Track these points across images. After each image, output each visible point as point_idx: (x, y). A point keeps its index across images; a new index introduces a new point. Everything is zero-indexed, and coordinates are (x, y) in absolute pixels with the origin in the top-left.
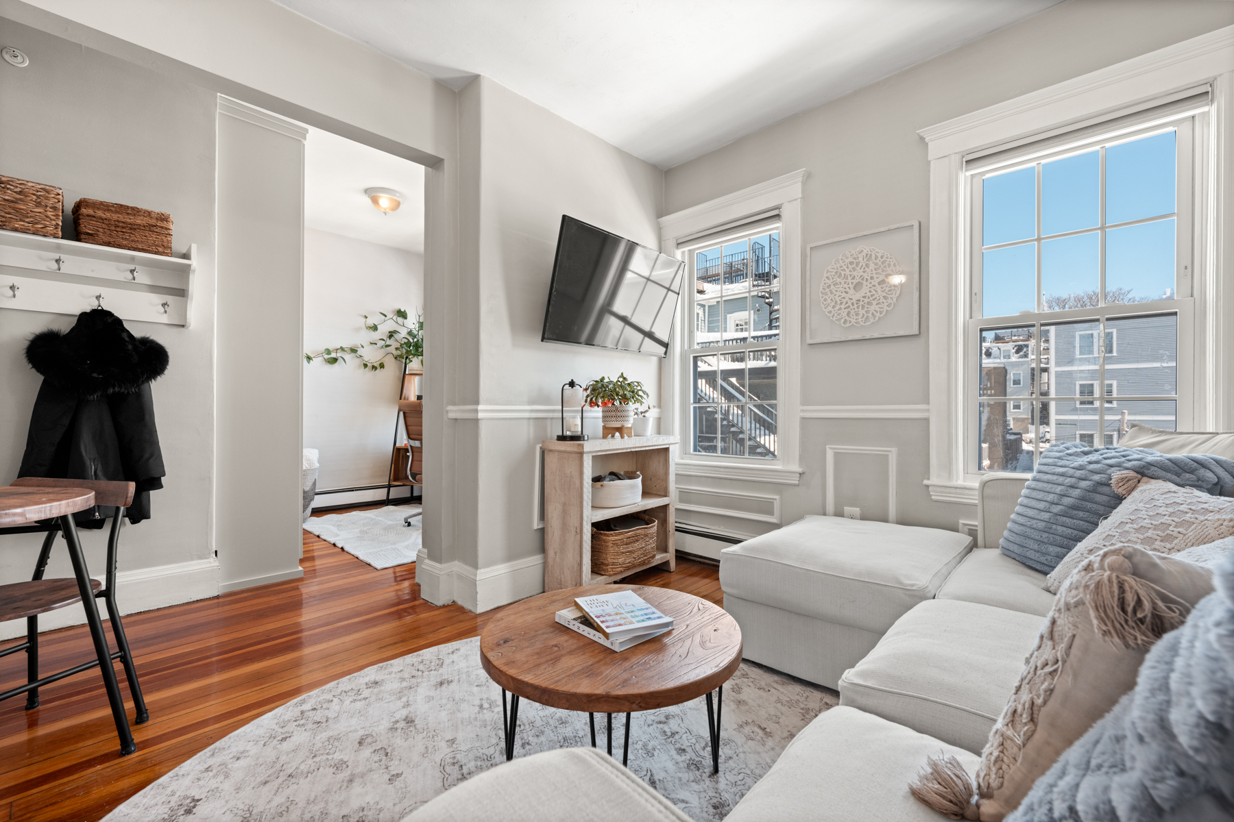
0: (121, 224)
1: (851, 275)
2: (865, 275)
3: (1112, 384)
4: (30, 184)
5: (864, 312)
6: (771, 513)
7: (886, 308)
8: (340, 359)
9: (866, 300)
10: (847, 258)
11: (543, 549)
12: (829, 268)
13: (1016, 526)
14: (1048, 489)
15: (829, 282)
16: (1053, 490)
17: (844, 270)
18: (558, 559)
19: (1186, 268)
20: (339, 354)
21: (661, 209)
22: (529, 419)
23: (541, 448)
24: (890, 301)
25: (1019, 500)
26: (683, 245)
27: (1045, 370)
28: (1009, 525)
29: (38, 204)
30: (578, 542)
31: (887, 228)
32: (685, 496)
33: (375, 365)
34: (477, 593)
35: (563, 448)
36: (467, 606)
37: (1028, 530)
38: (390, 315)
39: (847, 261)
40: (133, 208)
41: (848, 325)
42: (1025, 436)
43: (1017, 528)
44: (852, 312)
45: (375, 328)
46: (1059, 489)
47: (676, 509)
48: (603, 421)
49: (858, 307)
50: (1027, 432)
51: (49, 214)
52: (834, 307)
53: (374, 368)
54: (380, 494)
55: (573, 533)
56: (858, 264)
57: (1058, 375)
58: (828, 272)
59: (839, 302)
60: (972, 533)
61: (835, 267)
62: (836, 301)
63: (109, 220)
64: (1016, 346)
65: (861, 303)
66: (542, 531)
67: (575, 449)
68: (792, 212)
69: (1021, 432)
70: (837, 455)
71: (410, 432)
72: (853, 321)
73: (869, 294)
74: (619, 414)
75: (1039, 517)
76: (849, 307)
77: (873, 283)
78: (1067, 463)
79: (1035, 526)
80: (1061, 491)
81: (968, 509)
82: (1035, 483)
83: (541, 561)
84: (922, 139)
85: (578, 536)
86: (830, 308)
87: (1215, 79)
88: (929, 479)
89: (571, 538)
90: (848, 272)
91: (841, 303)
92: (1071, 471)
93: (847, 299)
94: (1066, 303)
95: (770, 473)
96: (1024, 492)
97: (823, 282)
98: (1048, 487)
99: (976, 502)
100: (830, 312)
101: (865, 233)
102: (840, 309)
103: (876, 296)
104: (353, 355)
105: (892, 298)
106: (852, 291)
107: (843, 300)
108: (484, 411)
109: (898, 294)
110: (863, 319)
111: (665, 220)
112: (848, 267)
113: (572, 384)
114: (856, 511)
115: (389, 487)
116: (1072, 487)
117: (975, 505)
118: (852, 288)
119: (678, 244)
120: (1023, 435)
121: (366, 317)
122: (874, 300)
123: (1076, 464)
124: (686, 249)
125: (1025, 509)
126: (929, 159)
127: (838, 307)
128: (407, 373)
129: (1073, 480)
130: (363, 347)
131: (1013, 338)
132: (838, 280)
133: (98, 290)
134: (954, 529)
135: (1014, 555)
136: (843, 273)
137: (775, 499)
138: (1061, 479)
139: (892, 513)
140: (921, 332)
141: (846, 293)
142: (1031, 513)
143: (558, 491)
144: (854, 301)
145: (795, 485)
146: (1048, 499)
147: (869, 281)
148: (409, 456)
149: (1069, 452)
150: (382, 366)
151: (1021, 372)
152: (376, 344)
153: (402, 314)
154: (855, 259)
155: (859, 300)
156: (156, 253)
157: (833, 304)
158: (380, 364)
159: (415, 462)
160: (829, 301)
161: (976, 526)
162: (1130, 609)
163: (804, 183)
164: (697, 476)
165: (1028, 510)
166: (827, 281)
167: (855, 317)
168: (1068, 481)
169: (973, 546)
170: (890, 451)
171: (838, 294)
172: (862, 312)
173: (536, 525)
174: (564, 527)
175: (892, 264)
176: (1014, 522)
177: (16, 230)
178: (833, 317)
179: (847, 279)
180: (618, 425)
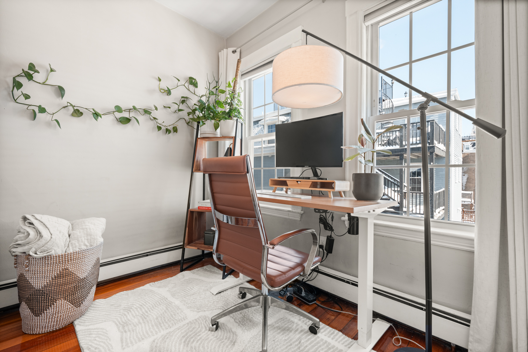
8: (133, 119)
20: (132, 114)
33: (169, 128)
38: (182, 82)
45: (169, 92)
53: (168, 131)
54: (175, 256)
64: (472, 143)
71: (217, 201)
104: (147, 116)
115: (182, 247)
121: (160, 80)
128: (199, 137)
130: (156, 109)
131: (470, 139)
148: (214, 232)
150: (175, 130)
152: (170, 108)
153: (192, 82)
158: (174, 128)
159: (222, 241)
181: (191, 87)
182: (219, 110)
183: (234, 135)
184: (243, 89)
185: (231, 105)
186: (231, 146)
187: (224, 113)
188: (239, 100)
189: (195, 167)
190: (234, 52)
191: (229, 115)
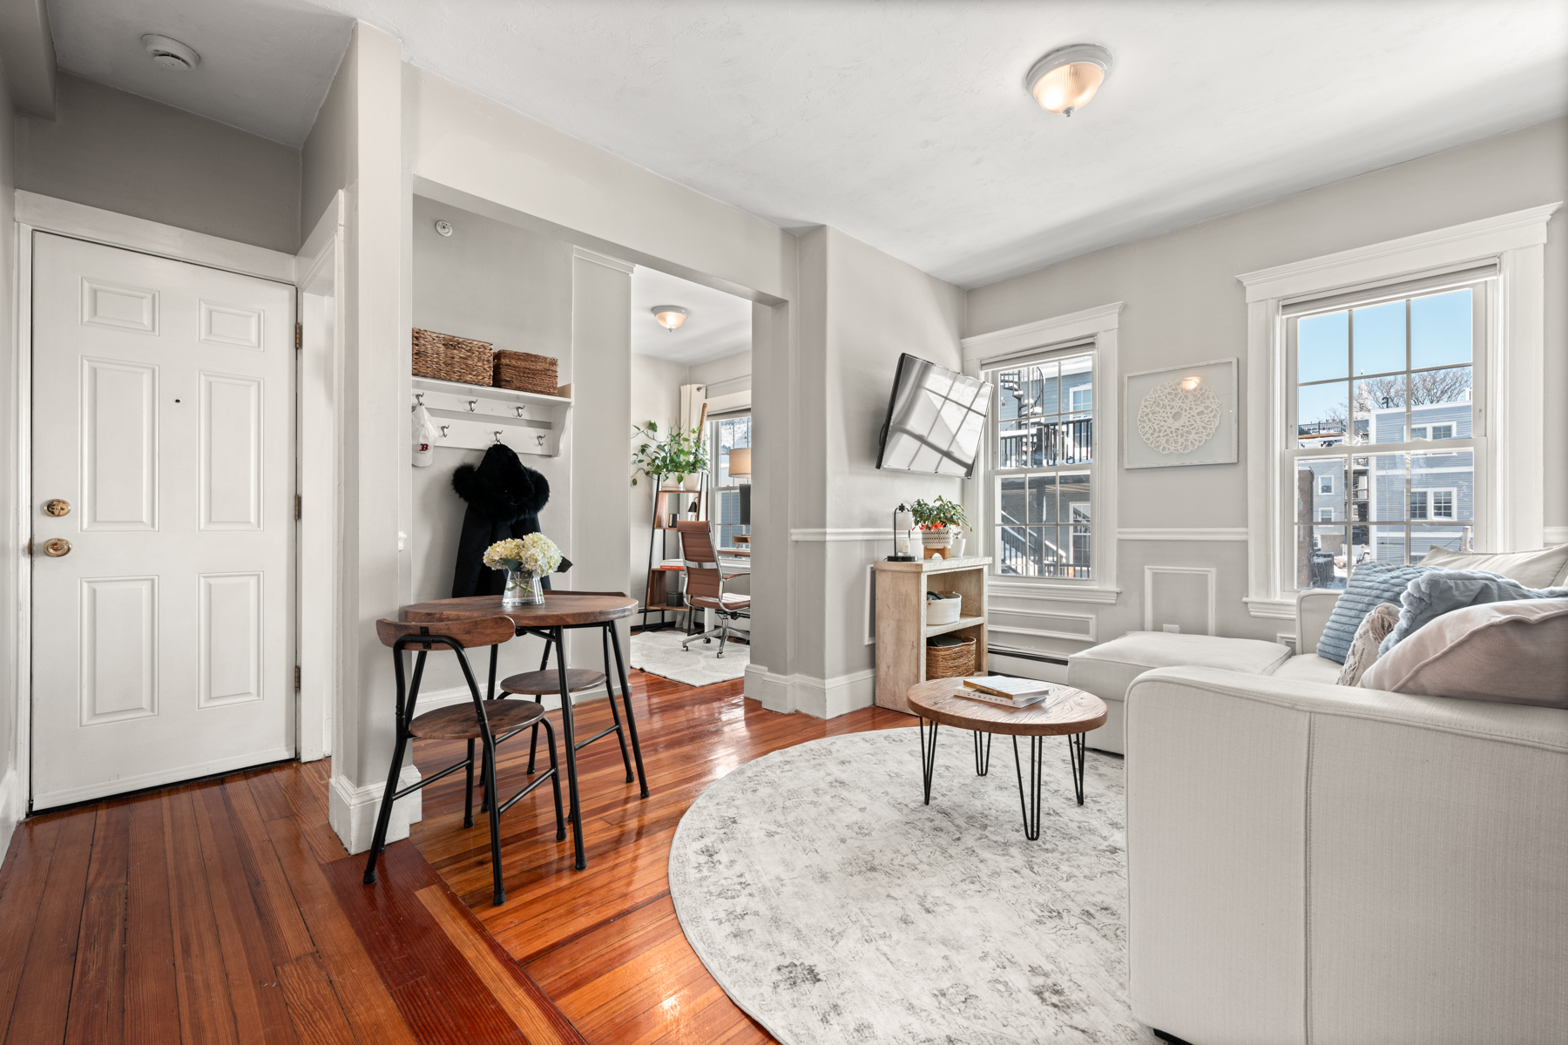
0: (527, 371)
1: (1169, 405)
2: (1184, 405)
3: (1450, 492)
4: (475, 343)
5: (1183, 440)
6: (1087, 632)
7: (1205, 437)
9: (1185, 429)
10: (1166, 389)
11: (873, 663)
12: (1147, 397)
13: (1332, 631)
14: (1358, 600)
15: (1147, 411)
16: (1362, 601)
17: (1163, 400)
18: (891, 672)
19: (1480, 411)
21: (964, 331)
22: (862, 541)
23: (872, 568)
24: (1208, 431)
25: (1334, 611)
26: (987, 366)
27: (1364, 473)
28: (1325, 631)
29: (480, 359)
30: (915, 656)
31: (1205, 363)
32: (995, 617)
34: (826, 701)
35: (899, 569)
36: (814, 713)
37: (1341, 633)
38: (642, 428)
39: (1166, 392)
40: (535, 356)
41: (1167, 452)
42: (1337, 559)
43: (1332, 633)
44: (1171, 440)
46: (1366, 599)
47: (989, 631)
48: (923, 543)
49: (1177, 436)
50: (1340, 553)
51: (486, 366)
52: (1152, 434)
55: (909, 647)
56: (1176, 395)
57: (1380, 480)
58: (1146, 400)
59: (1157, 430)
60: (1291, 643)
61: (1153, 396)
62: (1155, 429)
63: (520, 368)
64: (1325, 442)
65: (1180, 432)
66: (873, 648)
67: (913, 569)
68: (1108, 342)
69: (1333, 553)
70: (1155, 575)
71: (687, 553)
72: (1172, 449)
73: (1188, 424)
74: (941, 536)
75: (1350, 623)
76: (1168, 435)
77: (1192, 414)
78: (1374, 578)
79: (1347, 630)
80: (1369, 600)
81: (1286, 623)
82: (1347, 595)
83: (871, 676)
84: (1240, 282)
85: (915, 650)
86: (1148, 436)
87: (1502, 254)
88: (1247, 596)
89: (907, 653)
90: (1166, 402)
91: (1160, 431)
92: (1377, 585)
93: (1166, 427)
94: (1392, 386)
95: (1086, 593)
96: (1338, 603)
97: (1140, 412)
98: (1358, 598)
99: (1294, 617)
100: (1148, 439)
101: (1184, 366)
102: (1159, 436)
103: (1195, 425)
105: (1211, 429)
106: (1171, 420)
107: (1162, 428)
108: (832, 533)
109: (1217, 425)
110: (1183, 447)
111: (969, 341)
112: (1166, 397)
113: (902, 508)
114: (1176, 627)
116: (1377, 597)
117: (1294, 620)
118: (1171, 418)
119: (982, 365)
120: (1335, 557)
122: (1193, 429)
123: (1381, 579)
124: (990, 370)
125: (1339, 617)
126: (1247, 301)
127: (1156, 434)
128: (660, 490)
129: (1378, 592)
131: (1322, 432)
132: (1157, 409)
133: (498, 427)
134: (1273, 640)
135: (1329, 656)
136: (1161, 402)
137: (1091, 618)
138: (1368, 591)
139: (1212, 624)
140: (1240, 461)
141: (1165, 421)
142: (1344, 619)
143: (892, 609)
144: (1173, 429)
145: (1112, 604)
146: (1358, 608)
147: (1188, 411)
149: (1375, 569)
150: (634, 482)
151: (1333, 476)
153: (652, 426)
154: (1173, 390)
155: (1178, 429)
156: (549, 394)
157: (1151, 431)
158: (632, 479)
160: (1147, 428)
161: (1294, 639)
162: (1386, 628)
163: (1120, 315)
164: (1004, 597)
165: (1342, 617)
166: (1145, 409)
167: (1174, 445)
168: (1374, 592)
169: (1292, 653)
170: (1209, 571)
171: (1157, 422)
172: (1180, 440)
173: (867, 641)
174: (899, 642)
175: (1211, 396)
176: (1330, 628)
177: (466, 382)
178: (1151, 443)
179: (1166, 408)
180: (940, 546)
181: (651, 433)
182: (682, 458)
183: (699, 490)
184: (709, 436)
185: (696, 456)
186: (696, 501)
187: (688, 463)
188: (704, 450)
189: (656, 523)
190: (699, 389)
191: (693, 467)
